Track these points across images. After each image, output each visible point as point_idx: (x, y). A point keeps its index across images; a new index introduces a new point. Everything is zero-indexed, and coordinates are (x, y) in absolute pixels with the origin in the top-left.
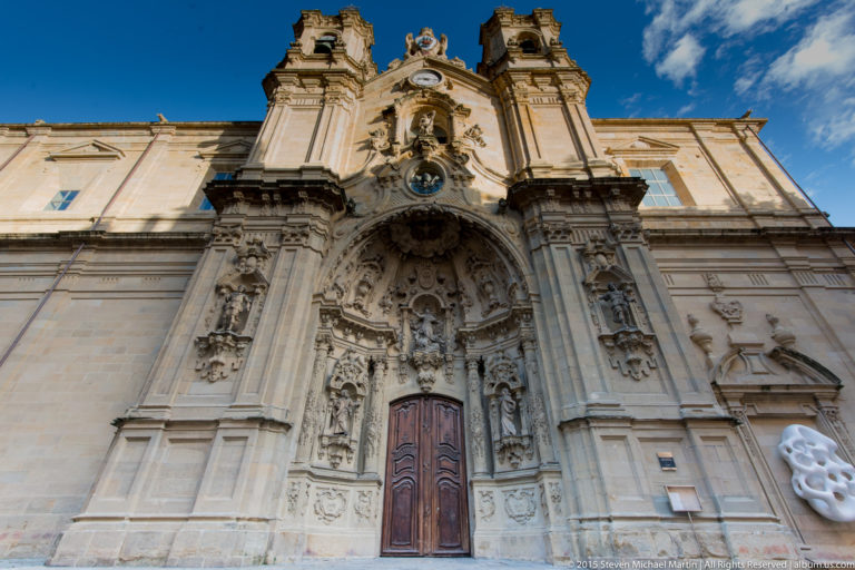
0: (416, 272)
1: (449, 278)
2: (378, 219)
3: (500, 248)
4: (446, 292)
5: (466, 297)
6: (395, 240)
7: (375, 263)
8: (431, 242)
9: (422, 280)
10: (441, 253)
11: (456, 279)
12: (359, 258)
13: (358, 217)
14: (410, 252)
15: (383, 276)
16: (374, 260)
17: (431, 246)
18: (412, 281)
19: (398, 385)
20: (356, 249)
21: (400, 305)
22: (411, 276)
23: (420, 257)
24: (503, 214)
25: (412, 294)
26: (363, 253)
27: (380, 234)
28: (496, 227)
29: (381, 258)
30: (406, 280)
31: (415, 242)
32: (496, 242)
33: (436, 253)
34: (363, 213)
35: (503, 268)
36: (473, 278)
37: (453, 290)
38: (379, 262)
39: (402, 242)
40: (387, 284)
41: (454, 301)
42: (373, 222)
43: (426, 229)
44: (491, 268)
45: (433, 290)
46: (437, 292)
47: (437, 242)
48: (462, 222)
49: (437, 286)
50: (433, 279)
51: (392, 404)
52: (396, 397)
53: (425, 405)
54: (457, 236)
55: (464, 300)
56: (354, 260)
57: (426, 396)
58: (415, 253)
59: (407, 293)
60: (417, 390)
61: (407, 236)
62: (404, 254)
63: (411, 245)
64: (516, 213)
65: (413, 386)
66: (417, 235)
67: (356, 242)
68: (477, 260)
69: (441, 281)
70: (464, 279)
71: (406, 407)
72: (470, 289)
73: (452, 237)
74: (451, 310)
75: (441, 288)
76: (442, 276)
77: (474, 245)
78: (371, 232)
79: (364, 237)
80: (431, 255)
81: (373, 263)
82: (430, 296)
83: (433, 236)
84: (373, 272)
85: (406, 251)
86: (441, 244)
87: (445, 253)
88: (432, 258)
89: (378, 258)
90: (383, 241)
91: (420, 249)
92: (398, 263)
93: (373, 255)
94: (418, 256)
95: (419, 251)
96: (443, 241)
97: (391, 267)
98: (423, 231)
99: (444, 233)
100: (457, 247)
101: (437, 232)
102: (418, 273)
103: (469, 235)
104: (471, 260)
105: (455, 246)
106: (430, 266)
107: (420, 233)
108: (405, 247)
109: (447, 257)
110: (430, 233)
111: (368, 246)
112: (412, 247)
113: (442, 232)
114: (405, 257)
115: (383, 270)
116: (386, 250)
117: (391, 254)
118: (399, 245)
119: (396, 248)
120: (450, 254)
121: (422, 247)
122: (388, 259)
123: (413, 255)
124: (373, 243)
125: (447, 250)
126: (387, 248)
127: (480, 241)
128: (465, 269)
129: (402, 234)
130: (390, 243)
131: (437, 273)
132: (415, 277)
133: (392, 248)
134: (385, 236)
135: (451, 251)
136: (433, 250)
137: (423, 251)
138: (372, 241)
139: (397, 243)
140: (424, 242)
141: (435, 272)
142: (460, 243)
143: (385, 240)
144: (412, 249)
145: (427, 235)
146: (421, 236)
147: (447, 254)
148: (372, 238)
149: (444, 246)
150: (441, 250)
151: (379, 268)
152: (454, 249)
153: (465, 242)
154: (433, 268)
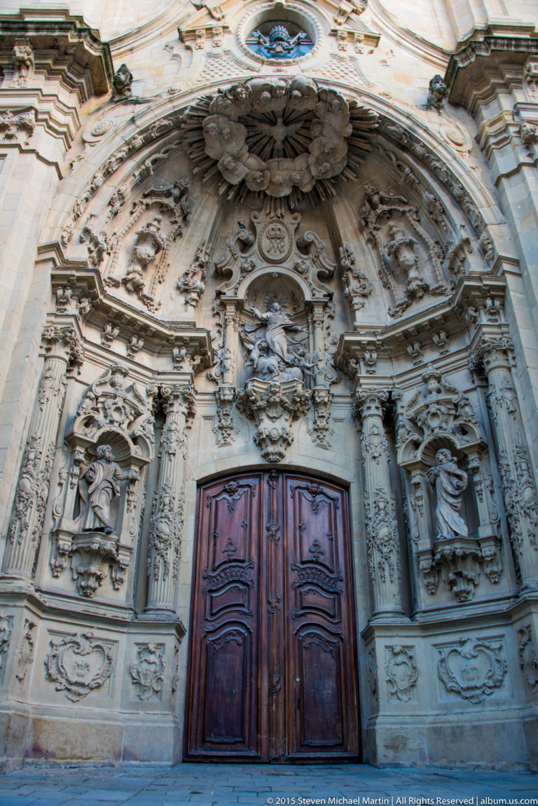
0: (253, 228)
1: (323, 243)
2: (179, 104)
3: (434, 172)
4: (313, 271)
5: (357, 278)
6: (211, 152)
7: (170, 202)
8: (287, 163)
9: (266, 243)
10: (307, 189)
11: (336, 242)
12: (136, 186)
13: (136, 102)
14: (244, 181)
15: (187, 232)
16: (168, 194)
17: (286, 172)
18: (245, 245)
19: (216, 449)
20: (130, 165)
21: (219, 294)
22: (246, 234)
23: (263, 196)
24: (438, 108)
25: (244, 271)
26: (144, 176)
27: (182, 138)
28: (426, 130)
29: (183, 193)
30: (232, 242)
31: (253, 161)
32: (426, 159)
33: (295, 188)
34: (147, 96)
35: (437, 216)
36: (373, 242)
37: (329, 263)
38: (177, 200)
39: (227, 159)
40: (192, 252)
41: (332, 287)
42: (169, 109)
43: (279, 132)
44: (411, 217)
45: (289, 265)
46: (296, 269)
47: (300, 162)
48: (357, 116)
49: (296, 258)
50: (288, 243)
51: (202, 484)
52: (212, 470)
53: (271, 488)
54: (343, 149)
55: (354, 284)
56: (127, 188)
57: (273, 471)
58: (252, 187)
59: (236, 270)
60: (254, 459)
61: (237, 145)
62: (230, 187)
63: (246, 167)
64: (462, 112)
65: (246, 451)
66: (260, 147)
67: (133, 152)
68: (382, 201)
69: (304, 248)
70: (352, 242)
71: (231, 492)
72: (366, 262)
73: (334, 151)
74: (325, 306)
75: (307, 263)
76: (309, 236)
77: (376, 175)
78: (164, 131)
79: (148, 142)
80: (286, 192)
81: (166, 201)
82: (280, 275)
83: (292, 150)
84: (166, 222)
85: (235, 181)
86: (308, 168)
87: (315, 188)
88: (287, 198)
89: (176, 192)
90: (187, 156)
91: (263, 176)
92: (216, 207)
93: (165, 183)
94: (259, 192)
95: (262, 182)
96: (312, 159)
97: (201, 214)
98: (271, 137)
99: (315, 141)
100: (342, 173)
101: (301, 140)
102: (259, 228)
103: (367, 147)
104: (370, 201)
105: (338, 172)
106: (283, 216)
107: (265, 141)
108: (232, 171)
109: (318, 195)
110: (286, 140)
111: (154, 162)
112: (248, 170)
113: (311, 140)
114: (231, 195)
115: (185, 219)
116: (194, 176)
117: (203, 185)
118: (220, 167)
119: (213, 171)
120: (325, 190)
121: (268, 173)
122: (195, 195)
123: (249, 192)
124: (166, 156)
125: (320, 182)
126: (196, 170)
127: (391, 159)
128: (355, 221)
129: (228, 141)
130: (201, 161)
131: (296, 230)
132: (251, 238)
133: (206, 171)
134: (191, 144)
135: (327, 184)
136: (291, 180)
137: (271, 182)
138: (165, 153)
139: (217, 161)
140: (274, 163)
141: (292, 228)
142: (348, 166)
143: (191, 153)
144: (246, 175)
145: (279, 145)
146: (268, 149)
147: (320, 189)
148: (165, 144)
149: (314, 171)
150: (307, 179)
151: (178, 212)
152: (335, 178)
153: (359, 163)
154: (288, 219)
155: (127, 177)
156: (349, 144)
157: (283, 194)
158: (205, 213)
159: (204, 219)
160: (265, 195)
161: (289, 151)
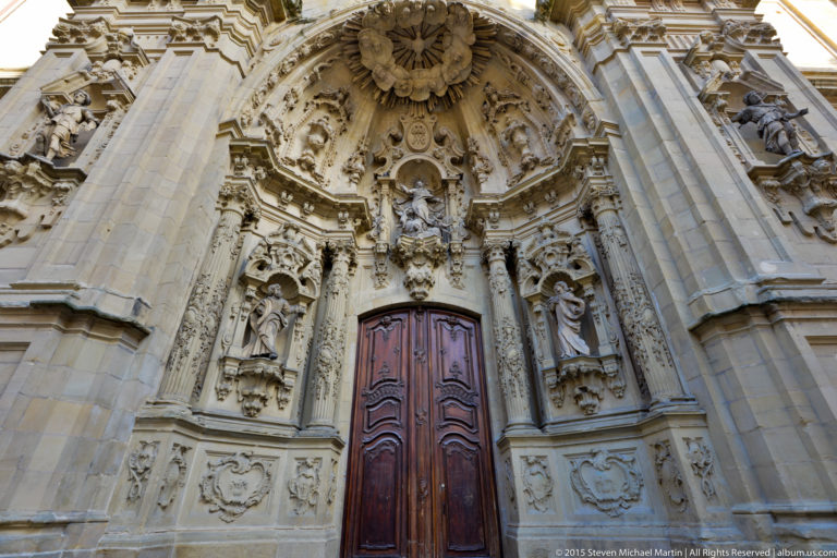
0: (401, 127)
1: (454, 136)
2: (338, 19)
3: (542, 67)
4: (448, 158)
5: (481, 159)
6: (366, 63)
7: (335, 103)
8: (425, 73)
9: (411, 137)
10: (441, 93)
11: (464, 135)
12: (307, 88)
13: (305, 23)
14: (392, 89)
15: (350, 129)
16: (334, 97)
17: (429, 79)
18: (396, 140)
19: (373, 291)
20: (301, 69)
21: (376, 176)
22: (395, 131)
23: (408, 101)
24: (543, 20)
25: (395, 159)
26: (313, 81)
27: (342, 50)
28: (535, 34)
29: (346, 96)
30: (386, 137)
31: (399, 71)
32: (535, 57)
33: (433, 94)
35: (544, 103)
36: (493, 132)
37: (459, 152)
38: (342, 102)
39: (378, 69)
40: (355, 143)
41: (462, 169)
42: (330, 23)
43: (418, 45)
44: (523, 108)
45: (429, 153)
46: (435, 156)
47: (435, 71)
48: (479, 26)
49: (434, 147)
50: (428, 137)
51: (363, 320)
53: (418, 321)
54: (468, 54)
55: (479, 164)
56: (300, 88)
57: (419, 307)
58: (399, 93)
59: (388, 158)
60: (404, 298)
61: (386, 57)
62: (383, 93)
63: (394, 76)
64: (561, 27)
65: (398, 292)
66: (404, 57)
67: (302, 58)
68: (500, 98)
69: (440, 140)
70: (477, 133)
71: (386, 325)
72: (488, 148)
73: (461, 58)
74: (457, 183)
75: (442, 151)
76: (443, 131)
77: (496, 76)
78: (327, 42)
79: (315, 51)
80: (426, 96)
81: (333, 102)
82: (423, 161)
83: (429, 61)
84: (333, 119)
85: (386, 88)
86: (442, 75)
87: (447, 93)
88: (426, 102)
89: (340, 96)
90: (348, 66)
91: (407, 84)
92: (373, 110)
93: (331, 88)
94: (405, 98)
95: (407, 89)
96: (444, 68)
97: (360, 117)
98: (413, 51)
99: (447, 51)
100: (468, 79)
101: (436, 53)
102: (405, 127)
103: (488, 54)
104: (490, 100)
105: (465, 78)
106: (423, 117)
107: (407, 55)
108: (383, 80)
109: (450, 100)
110: (424, 53)
111: (321, 69)
112: (395, 79)
113: (443, 52)
114: (384, 99)
115: (348, 119)
116: (355, 83)
117: (362, 91)
118: (373, 76)
119: (368, 81)
120: (455, 94)
121: (411, 82)
122: (356, 100)
123: (398, 97)
124: (330, 65)
125: (451, 87)
126: (356, 79)
127: (506, 62)
128: (479, 118)
129: (378, 53)
130: (360, 71)
131: (434, 128)
132: (400, 134)
133: (363, 80)
134: (351, 56)
135: (457, 89)
136: (429, 86)
137: (414, 89)
138: (331, 61)
139: (371, 71)
140: (415, 73)
141: (431, 126)
142: (472, 73)
143: (351, 64)
144: (395, 83)
145: (419, 58)
146: (410, 62)
147: (451, 94)
148: (329, 54)
149: (446, 77)
150: (440, 86)
151: (343, 113)
152: (463, 83)
153: (481, 69)
154: (428, 119)
155: (299, 78)
156: (474, 54)
157: (423, 99)
158: (364, 114)
159: (363, 119)
160: (410, 101)
161: (427, 63)
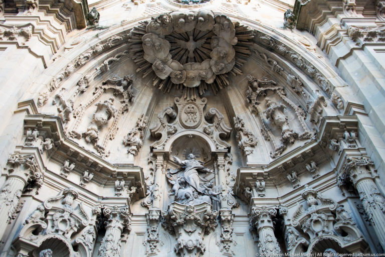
0: (175, 108)
1: (221, 115)
2: (127, 27)
3: (293, 61)
4: (216, 134)
5: (246, 135)
6: (148, 58)
7: (121, 89)
8: (197, 66)
9: (184, 117)
10: (210, 81)
11: (231, 115)
12: (98, 77)
14: (169, 78)
15: (131, 109)
16: (119, 84)
17: (197, 71)
18: (171, 118)
20: (93, 63)
21: (152, 149)
22: (170, 111)
23: (182, 87)
24: (291, 29)
25: (170, 134)
26: (103, 71)
27: (129, 49)
28: (285, 37)
29: (130, 83)
30: (162, 115)
31: (175, 64)
33: (203, 82)
35: (298, 89)
36: (256, 112)
37: (227, 128)
38: (125, 88)
39: (158, 62)
40: (135, 120)
41: (230, 144)
42: (121, 30)
43: (191, 45)
44: (280, 93)
45: (200, 129)
46: (205, 131)
47: (205, 65)
48: (240, 31)
49: (204, 124)
50: (199, 116)
54: (232, 53)
55: (244, 139)
56: (91, 76)
58: (175, 81)
59: (164, 133)
61: (164, 54)
62: (161, 81)
63: (170, 68)
66: (179, 55)
67: (96, 54)
68: (260, 85)
69: (210, 119)
70: (241, 112)
72: (251, 125)
73: (226, 55)
74: (226, 155)
75: (211, 128)
76: (212, 110)
77: (255, 70)
78: (117, 43)
79: (106, 49)
80: (197, 84)
81: (118, 88)
82: (194, 136)
84: (117, 102)
85: (164, 77)
86: (210, 68)
87: (215, 81)
88: (197, 88)
89: (125, 83)
90: (132, 60)
91: (182, 74)
92: (152, 94)
93: (118, 76)
94: (180, 84)
95: (181, 78)
96: (212, 62)
97: (141, 99)
98: (187, 50)
99: (214, 50)
100: (232, 70)
101: (205, 51)
102: (179, 108)
103: (248, 52)
104: (252, 87)
105: (229, 70)
106: (195, 100)
107: (182, 52)
108: (162, 71)
109: (218, 86)
110: (195, 51)
111: (110, 62)
112: (171, 70)
113: (212, 50)
114: (161, 86)
115: (130, 101)
116: (137, 74)
117: (143, 80)
118: (153, 67)
119: (149, 71)
120: (222, 82)
121: (185, 72)
122: (138, 86)
123: (173, 84)
124: (118, 59)
125: (218, 76)
126: (138, 70)
127: (264, 58)
128: (243, 101)
129: (159, 51)
130: (142, 64)
131: (204, 109)
132: (174, 113)
133: (144, 71)
134: (135, 53)
135: (223, 78)
136: (200, 76)
137: (187, 78)
138: (118, 57)
139: (152, 64)
140: (188, 66)
141: (202, 107)
142: (236, 66)
143: (135, 59)
144: (171, 74)
145: (191, 55)
146: (185, 58)
147: (219, 82)
148: (117, 52)
149: (214, 70)
150: (210, 75)
151: (126, 96)
152: (228, 74)
153: (243, 63)
154: (199, 102)
155: (91, 69)
156: (236, 52)
157: (195, 86)
158: (144, 98)
159: (143, 102)
160: (184, 87)
161: (198, 58)
